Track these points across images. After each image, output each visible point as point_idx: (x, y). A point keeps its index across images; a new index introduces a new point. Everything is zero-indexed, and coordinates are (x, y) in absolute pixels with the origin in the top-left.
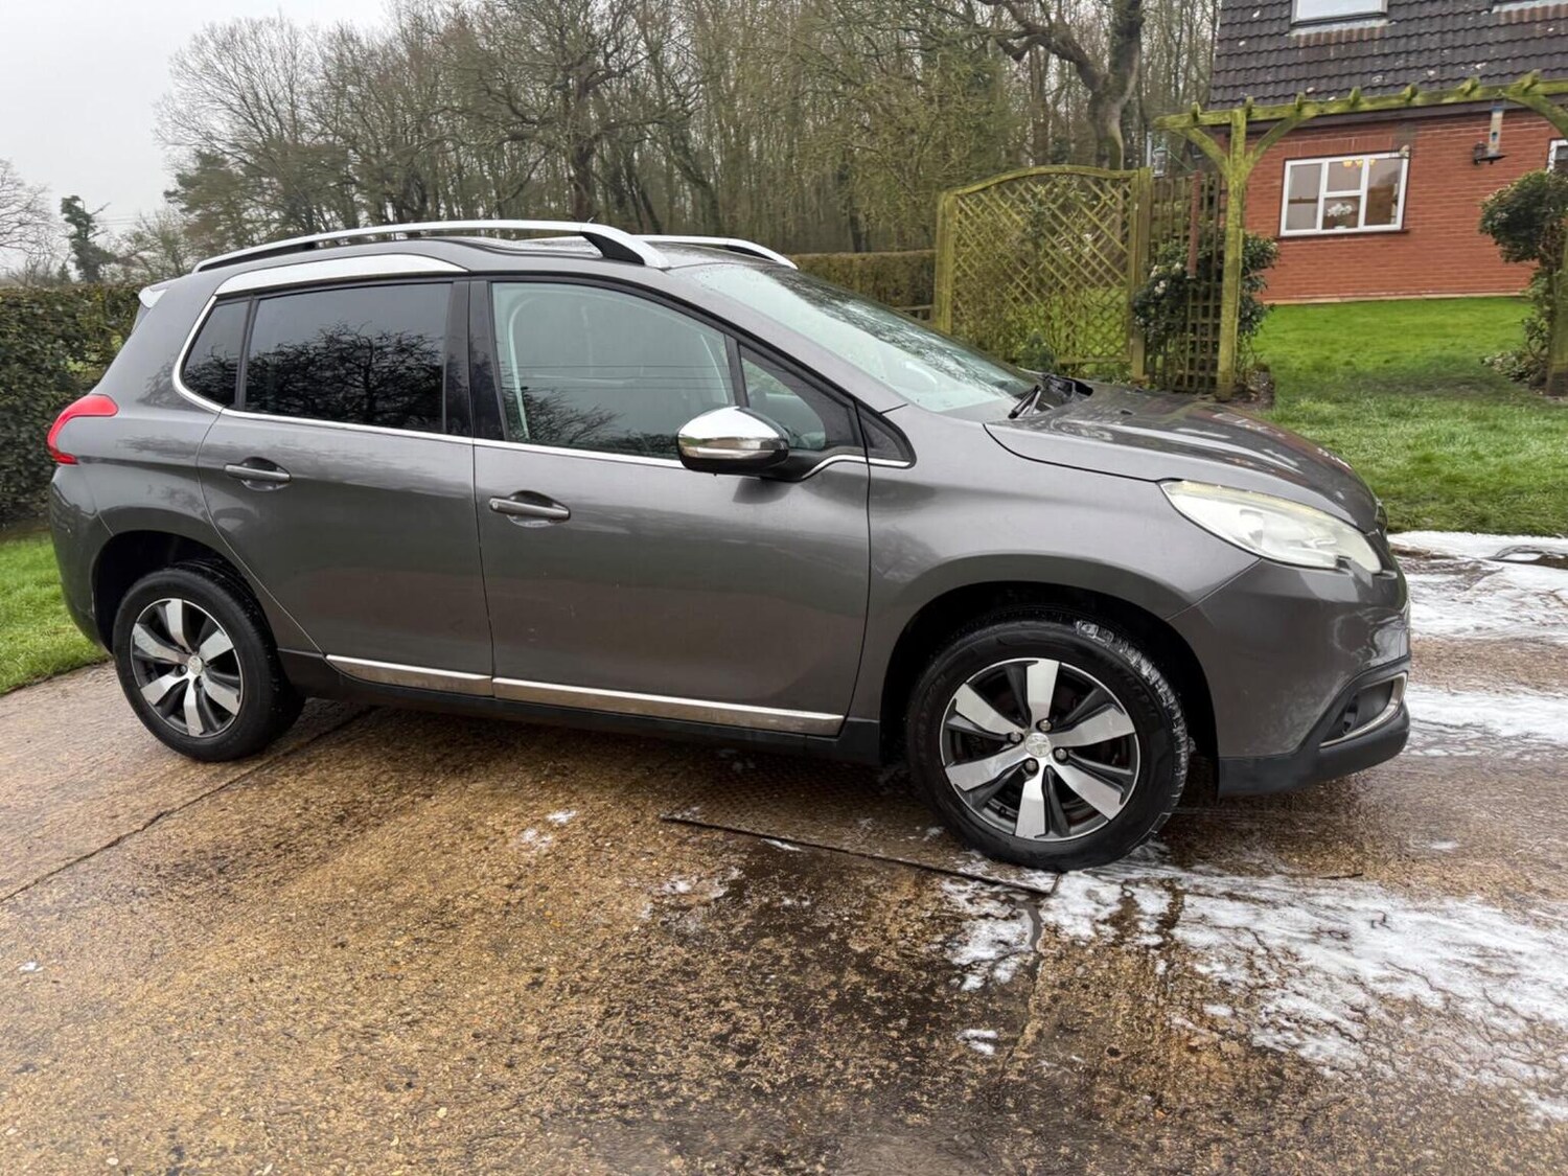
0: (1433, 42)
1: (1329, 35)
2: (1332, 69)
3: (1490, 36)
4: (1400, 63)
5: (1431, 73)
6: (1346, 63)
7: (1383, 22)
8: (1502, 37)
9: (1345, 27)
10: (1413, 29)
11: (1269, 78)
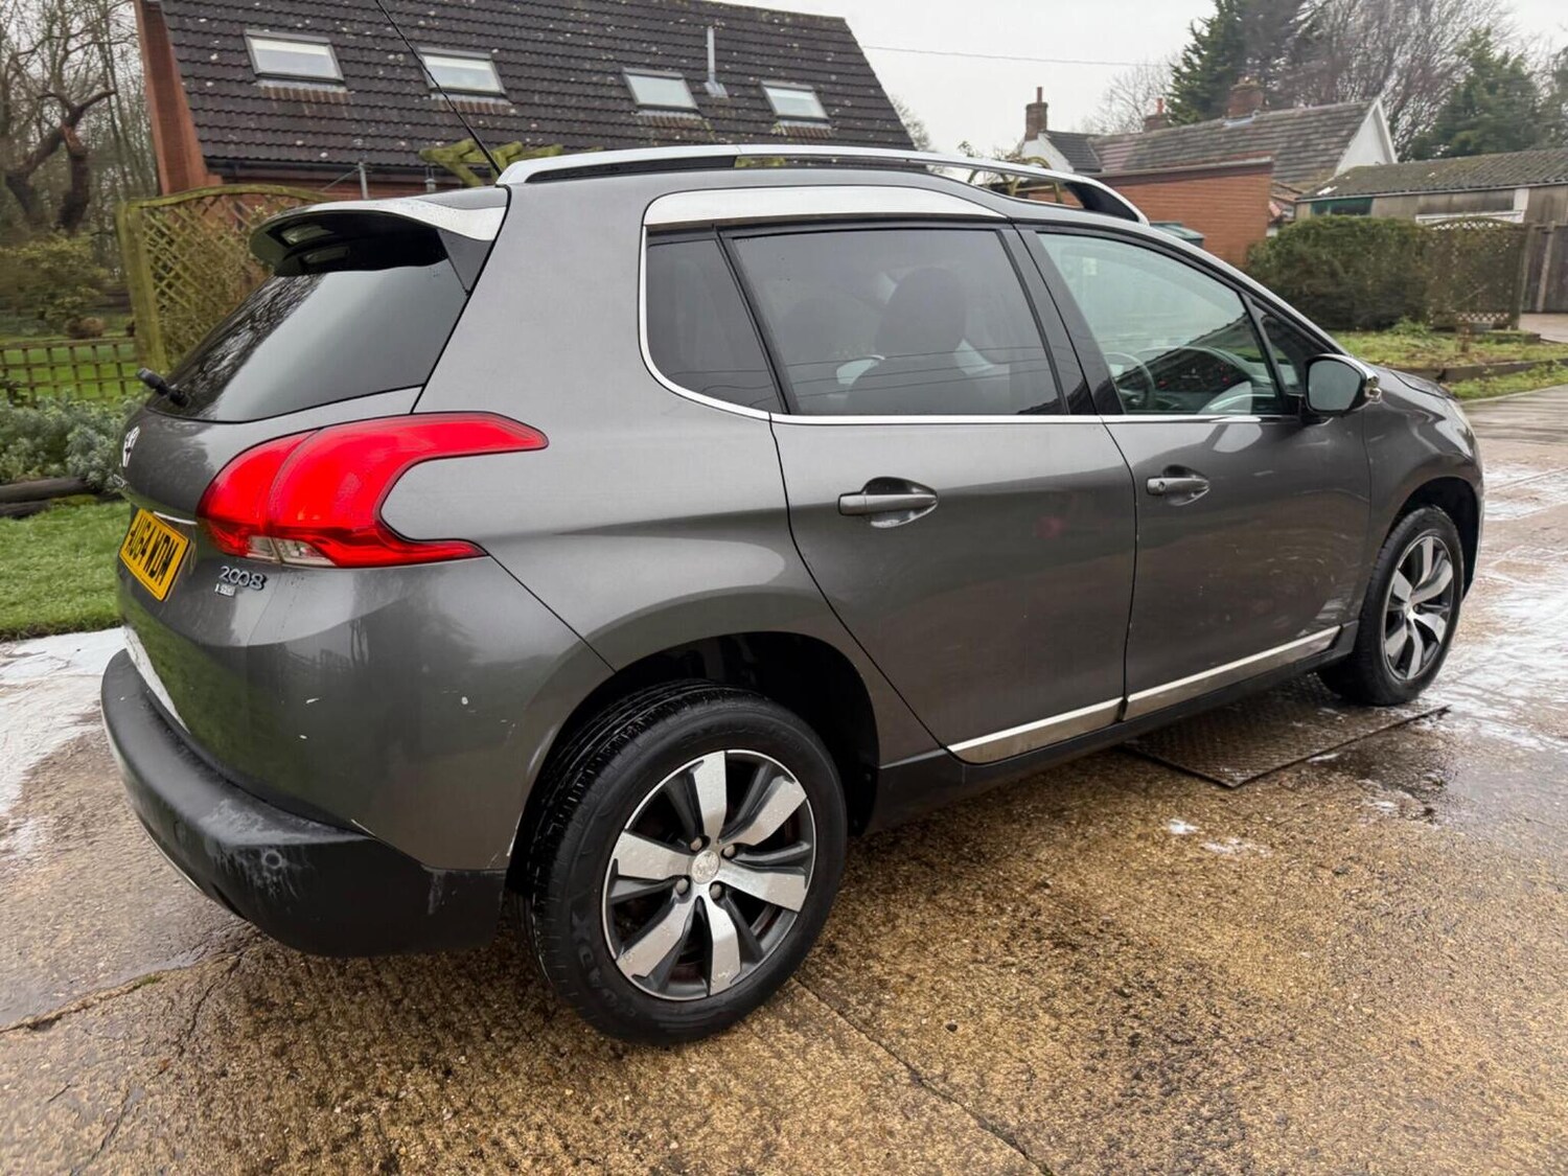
0: (394, 116)
1: (296, 92)
2: (310, 125)
3: (437, 118)
4: (372, 131)
5: (403, 143)
6: (323, 122)
7: (342, 90)
8: (447, 121)
9: (310, 87)
10: (372, 100)
11: (253, 126)
